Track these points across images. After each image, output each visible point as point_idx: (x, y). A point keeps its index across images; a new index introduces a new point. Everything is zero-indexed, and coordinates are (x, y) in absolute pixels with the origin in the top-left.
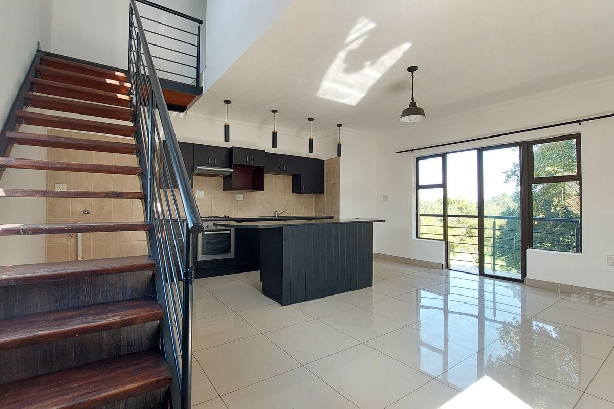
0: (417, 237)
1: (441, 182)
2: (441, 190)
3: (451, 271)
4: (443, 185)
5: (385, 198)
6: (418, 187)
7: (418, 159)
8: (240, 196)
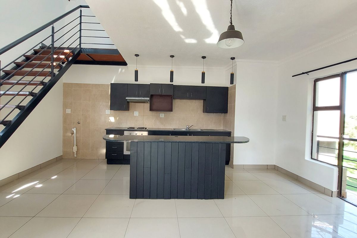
0: (312, 158)
1: (337, 104)
2: (338, 112)
3: (346, 203)
4: (340, 108)
5: (284, 118)
6: (315, 109)
7: (316, 81)
8: (162, 115)
